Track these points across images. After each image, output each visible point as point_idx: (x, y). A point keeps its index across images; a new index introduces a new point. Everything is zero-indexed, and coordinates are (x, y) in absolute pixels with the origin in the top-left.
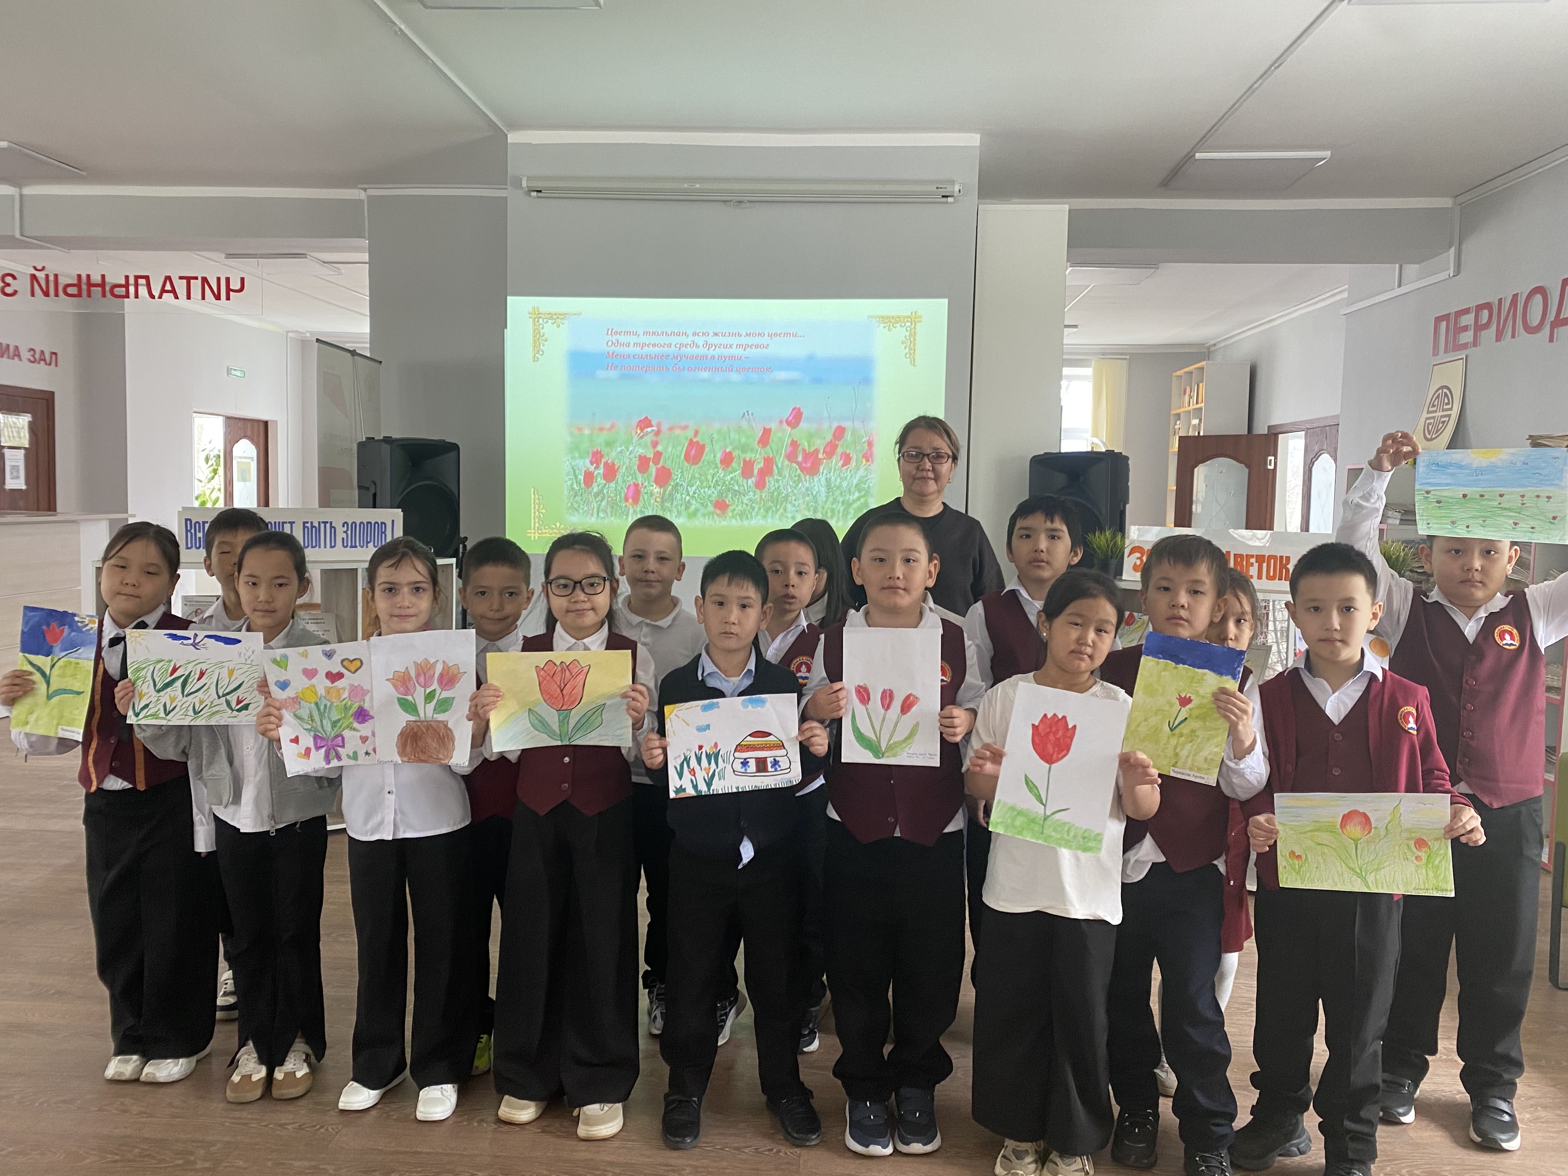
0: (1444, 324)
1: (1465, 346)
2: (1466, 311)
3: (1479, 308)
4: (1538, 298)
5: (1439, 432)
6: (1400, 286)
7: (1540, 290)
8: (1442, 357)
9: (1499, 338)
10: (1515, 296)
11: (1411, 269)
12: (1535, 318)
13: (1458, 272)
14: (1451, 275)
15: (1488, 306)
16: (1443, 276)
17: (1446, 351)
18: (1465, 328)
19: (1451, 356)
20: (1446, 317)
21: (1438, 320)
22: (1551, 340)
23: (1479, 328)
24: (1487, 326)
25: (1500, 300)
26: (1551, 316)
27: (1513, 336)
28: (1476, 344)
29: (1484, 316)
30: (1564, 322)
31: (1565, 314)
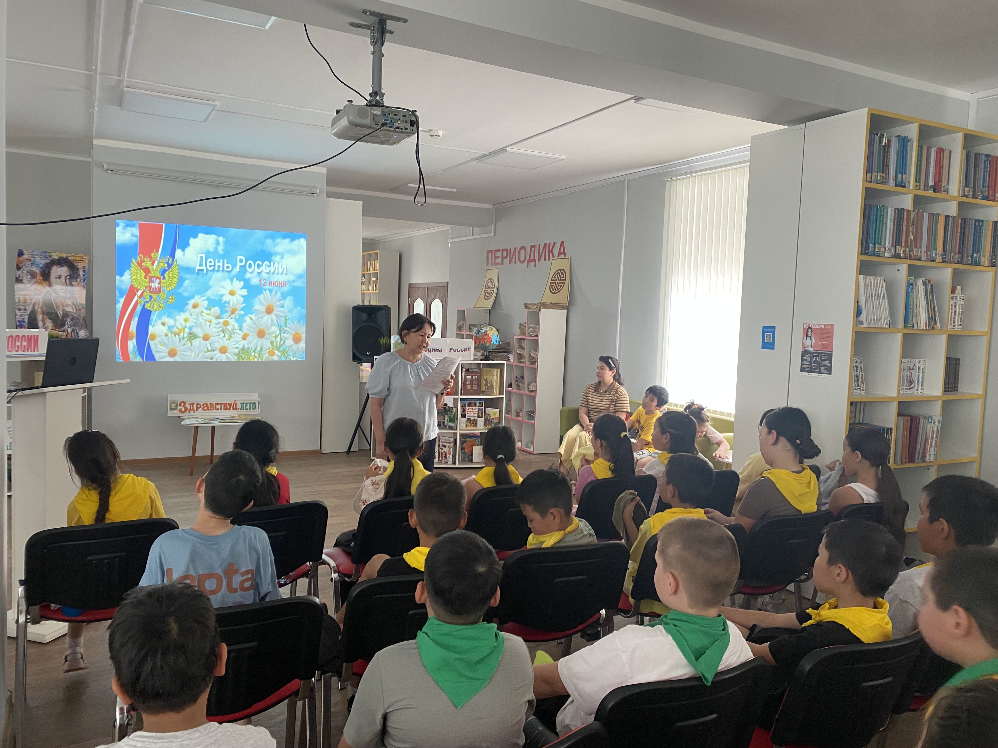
0: (490, 254)
1: (498, 264)
2: (499, 250)
3: (503, 250)
4: (523, 250)
5: (490, 296)
6: (473, 235)
7: (523, 248)
8: (490, 267)
9: (510, 263)
10: (515, 249)
11: (477, 229)
12: (522, 259)
13: (495, 234)
14: (493, 235)
15: (506, 250)
16: (489, 235)
17: (491, 265)
18: (498, 257)
19: (493, 267)
20: (491, 251)
21: (488, 252)
22: (528, 267)
23: (503, 258)
24: (506, 257)
25: (510, 248)
26: (527, 258)
27: (515, 263)
28: (502, 264)
29: (505, 253)
30: (532, 261)
31: (532, 258)
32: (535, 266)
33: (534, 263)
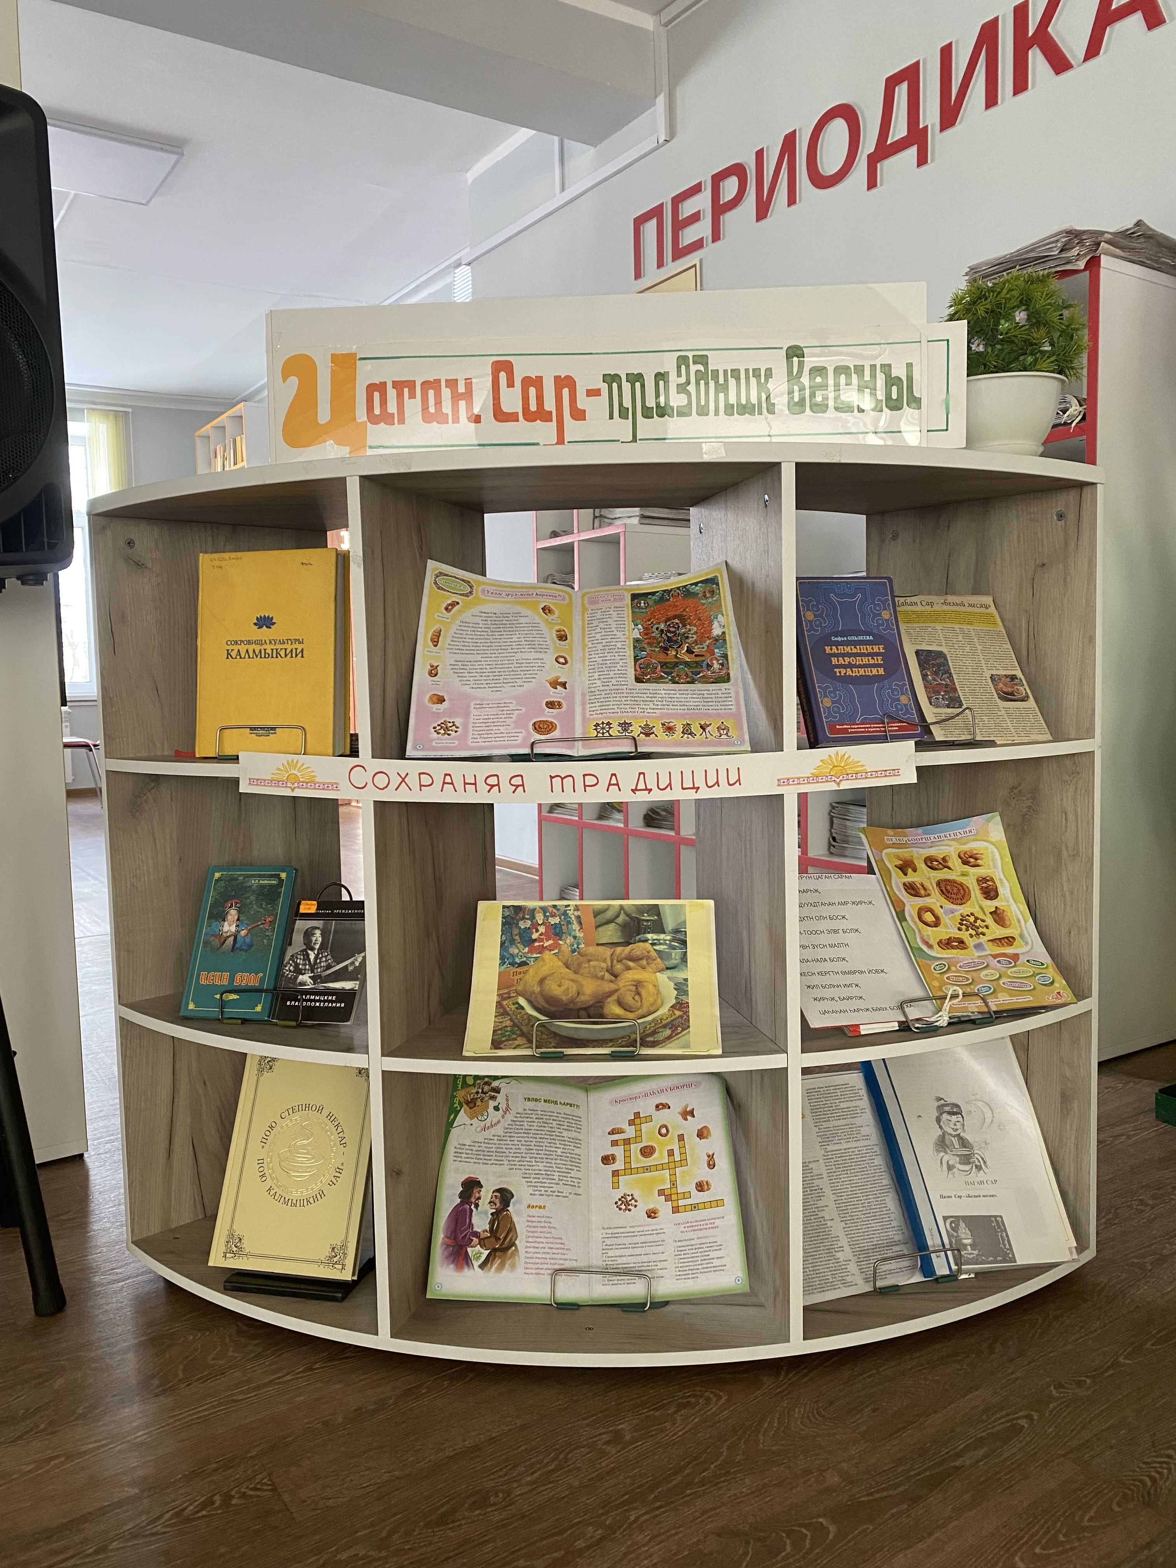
0: (651, 227)
1: (698, 245)
2: (696, 189)
3: (718, 179)
6: (563, 189)
7: (840, 112)
8: (652, 278)
9: (762, 211)
10: (790, 136)
11: (584, 155)
12: (830, 164)
13: (674, 131)
14: (661, 141)
15: (736, 169)
16: (645, 147)
17: (660, 264)
18: (695, 217)
19: (672, 267)
20: (657, 212)
21: (639, 222)
22: (872, 183)
23: (719, 209)
24: (737, 201)
25: (760, 154)
26: (868, 145)
27: (792, 201)
28: (716, 237)
29: (730, 187)
30: (901, 146)
31: (899, 130)
32: (922, 160)
33: (913, 151)
